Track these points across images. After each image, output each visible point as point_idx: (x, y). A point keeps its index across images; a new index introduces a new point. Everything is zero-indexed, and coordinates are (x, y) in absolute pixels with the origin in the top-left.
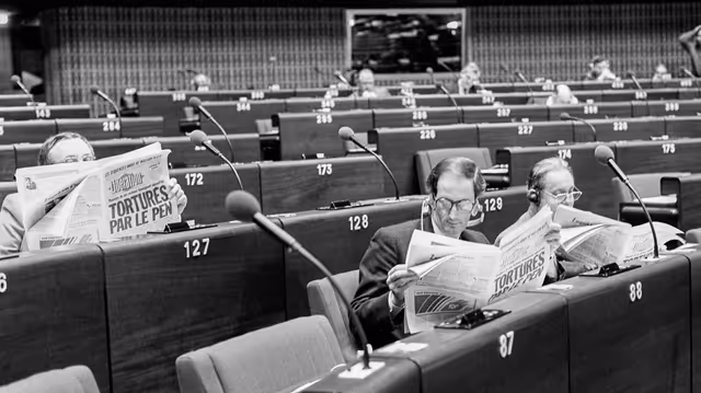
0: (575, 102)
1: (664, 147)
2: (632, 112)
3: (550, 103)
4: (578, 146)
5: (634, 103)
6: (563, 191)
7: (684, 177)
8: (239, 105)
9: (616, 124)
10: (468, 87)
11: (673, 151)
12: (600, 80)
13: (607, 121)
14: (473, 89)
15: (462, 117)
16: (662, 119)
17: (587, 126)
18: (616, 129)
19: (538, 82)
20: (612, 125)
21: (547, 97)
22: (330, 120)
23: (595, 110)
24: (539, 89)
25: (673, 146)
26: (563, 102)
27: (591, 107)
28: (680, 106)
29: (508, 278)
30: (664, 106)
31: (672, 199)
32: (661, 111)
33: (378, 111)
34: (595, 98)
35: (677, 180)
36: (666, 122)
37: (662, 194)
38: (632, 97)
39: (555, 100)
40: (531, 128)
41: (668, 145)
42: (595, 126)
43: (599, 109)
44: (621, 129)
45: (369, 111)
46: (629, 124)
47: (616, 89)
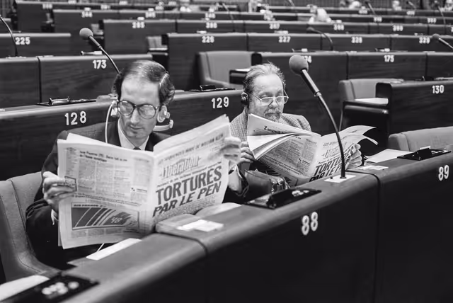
0: (329, 21)
1: (385, 57)
2: (369, 30)
3: (311, 21)
4: (318, 53)
5: (371, 24)
6: (269, 95)
7: (396, 83)
8: (83, 13)
9: (353, 38)
10: (255, 8)
11: (392, 61)
12: (351, 7)
13: (347, 35)
14: (259, 9)
15: (244, 28)
16: (388, 36)
17: (327, 38)
18: (353, 41)
19: (308, 7)
20: (350, 39)
21: (310, 17)
22: (143, 26)
23: (342, 28)
24: (308, 11)
25: (392, 57)
26: (320, 21)
27: (339, 25)
28: (404, 28)
29: (174, 190)
30: (392, 27)
31: (384, 101)
32: (390, 30)
33: (180, 21)
34: (344, 20)
35: (389, 85)
36: (391, 39)
37: (377, 97)
38: (372, 20)
39: (315, 20)
40: (289, 38)
41: (389, 56)
42: (332, 38)
43: (345, 27)
44: (357, 42)
45: (173, 21)
46: (364, 39)
47: (362, 14)
